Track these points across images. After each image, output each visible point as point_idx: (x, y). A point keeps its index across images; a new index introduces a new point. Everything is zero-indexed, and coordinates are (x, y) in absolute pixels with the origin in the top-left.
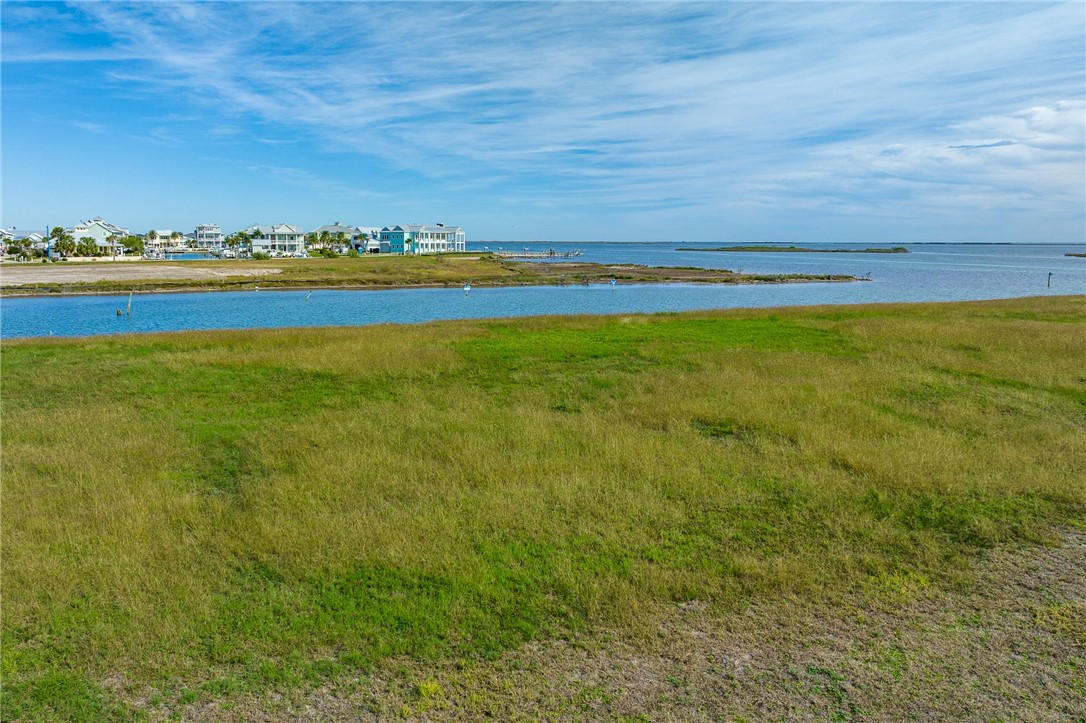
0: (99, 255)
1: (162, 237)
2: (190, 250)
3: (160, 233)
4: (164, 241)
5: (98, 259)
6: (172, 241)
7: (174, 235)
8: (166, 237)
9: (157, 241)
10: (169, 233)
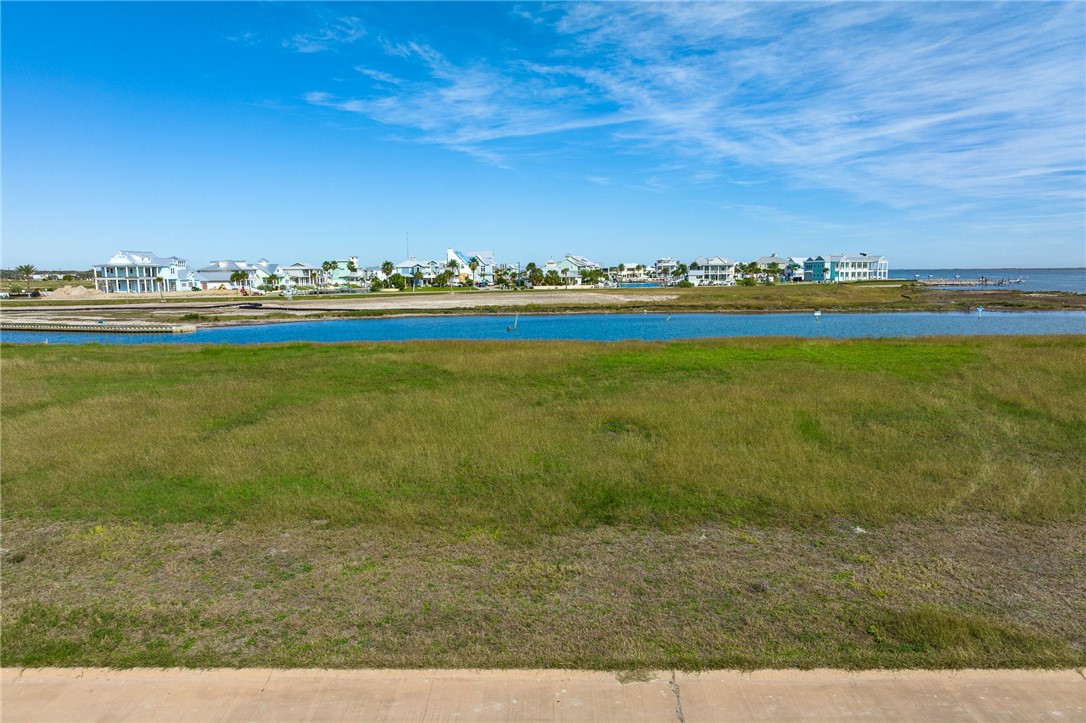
0: (560, 284)
1: (629, 270)
2: (650, 280)
3: (627, 266)
4: (630, 272)
5: (559, 287)
6: (636, 272)
7: (638, 268)
8: (632, 270)
9: (625, 272)
10: (634, 266)
